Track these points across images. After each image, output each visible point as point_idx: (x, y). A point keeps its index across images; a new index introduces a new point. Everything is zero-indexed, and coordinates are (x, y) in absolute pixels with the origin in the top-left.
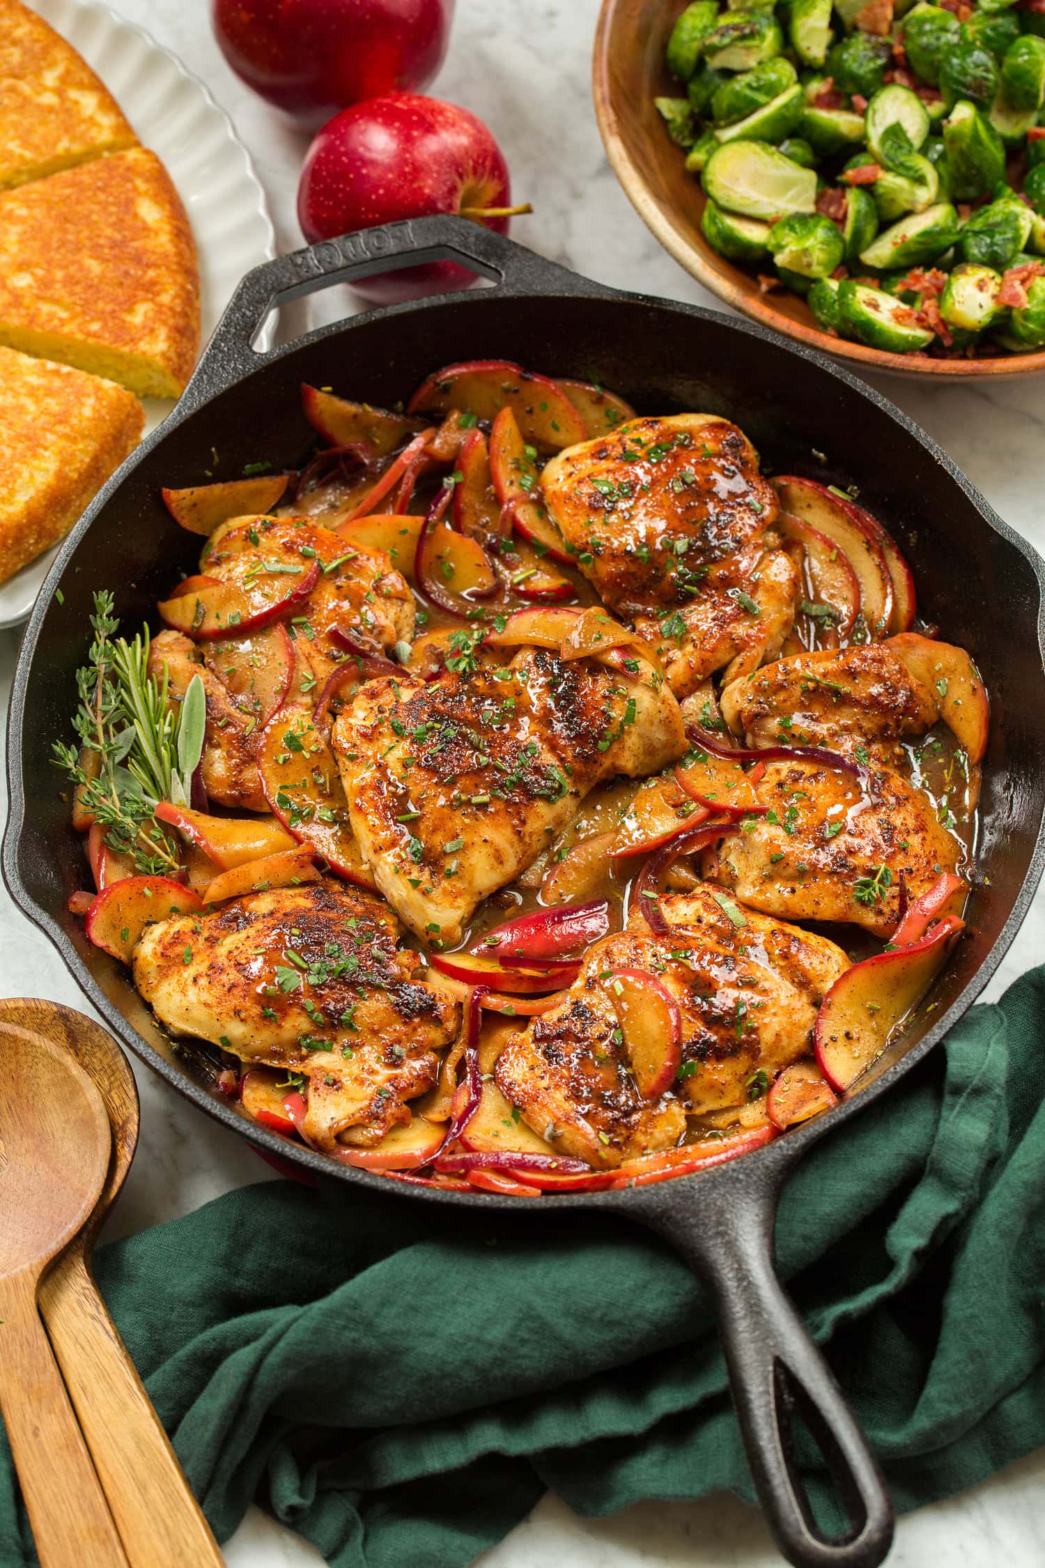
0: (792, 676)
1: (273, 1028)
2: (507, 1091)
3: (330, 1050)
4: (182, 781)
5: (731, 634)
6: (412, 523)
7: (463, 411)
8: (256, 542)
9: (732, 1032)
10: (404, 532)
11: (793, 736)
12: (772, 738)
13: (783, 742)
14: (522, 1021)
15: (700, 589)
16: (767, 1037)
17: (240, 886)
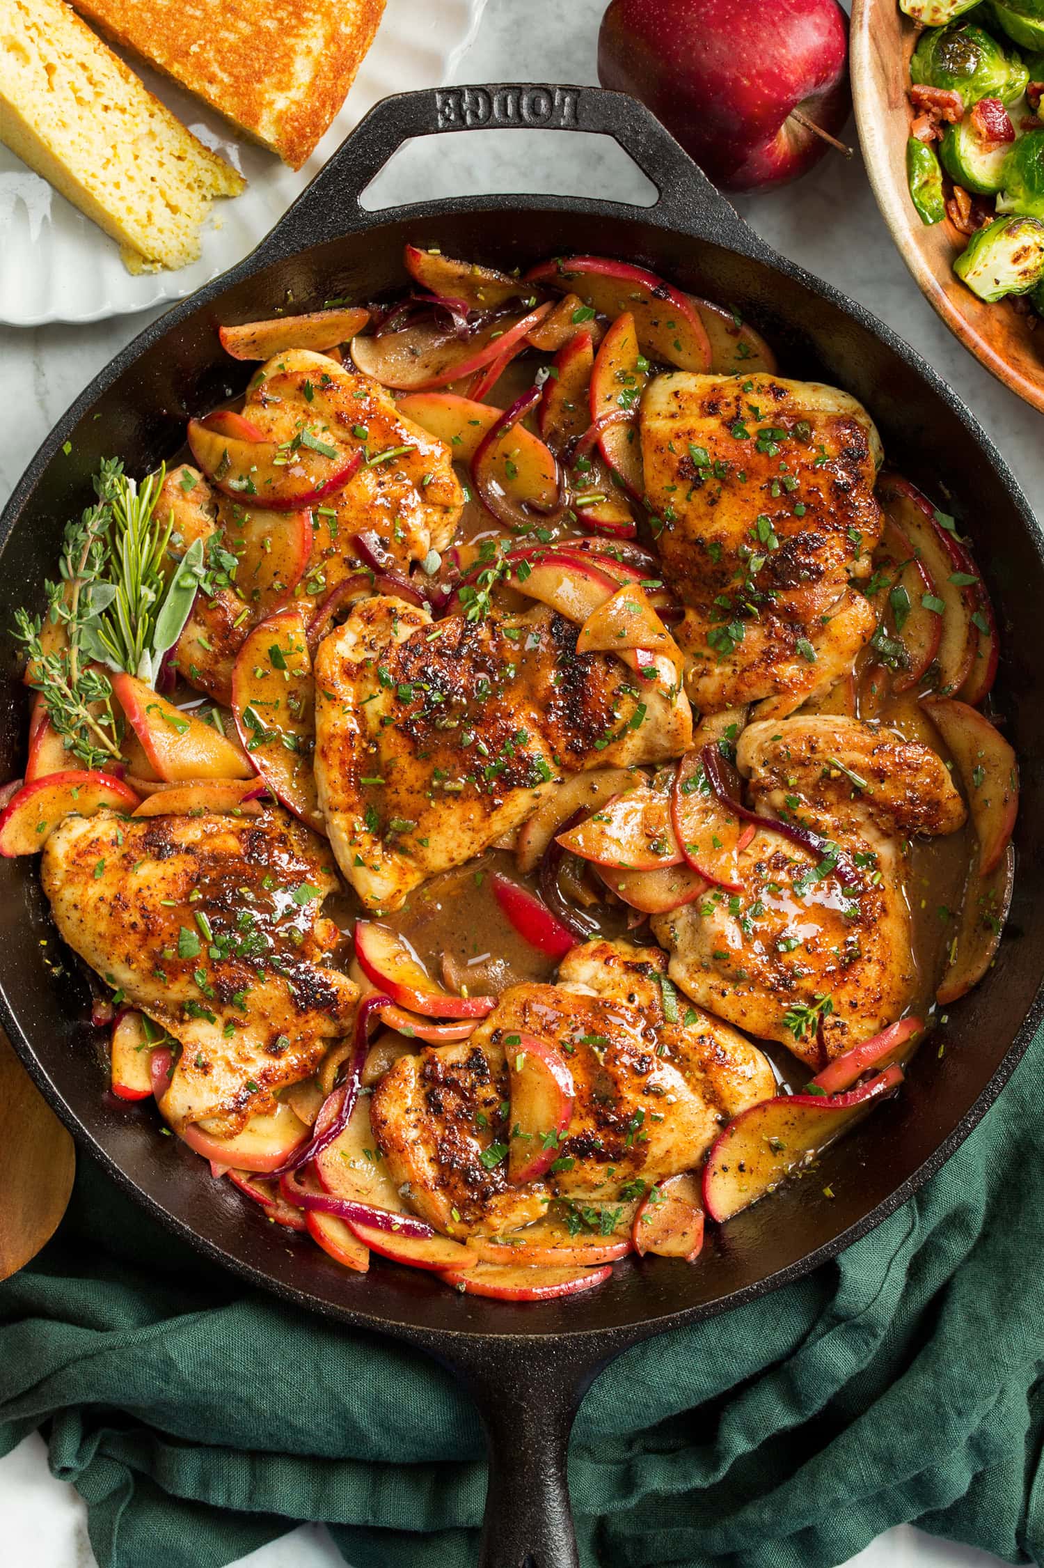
0: (818, 756)
1: (160, 986)
2: (376, 1124)
3: (212, 1021)
4: (153, 656)
5: (776, 675)
6: (486, 414)
7: (584, 301)
8: (310, 398)
9: (621, 1140)
10: (475, 423)
11: (795, 818)
12: (774, 809)
13: (782, 818)
14: (417, 1045)
15: (761, 612)
16: (656, 1150)
17: (176, 805)
